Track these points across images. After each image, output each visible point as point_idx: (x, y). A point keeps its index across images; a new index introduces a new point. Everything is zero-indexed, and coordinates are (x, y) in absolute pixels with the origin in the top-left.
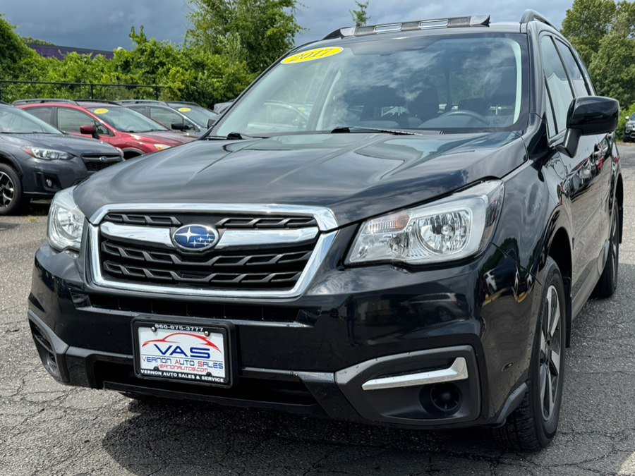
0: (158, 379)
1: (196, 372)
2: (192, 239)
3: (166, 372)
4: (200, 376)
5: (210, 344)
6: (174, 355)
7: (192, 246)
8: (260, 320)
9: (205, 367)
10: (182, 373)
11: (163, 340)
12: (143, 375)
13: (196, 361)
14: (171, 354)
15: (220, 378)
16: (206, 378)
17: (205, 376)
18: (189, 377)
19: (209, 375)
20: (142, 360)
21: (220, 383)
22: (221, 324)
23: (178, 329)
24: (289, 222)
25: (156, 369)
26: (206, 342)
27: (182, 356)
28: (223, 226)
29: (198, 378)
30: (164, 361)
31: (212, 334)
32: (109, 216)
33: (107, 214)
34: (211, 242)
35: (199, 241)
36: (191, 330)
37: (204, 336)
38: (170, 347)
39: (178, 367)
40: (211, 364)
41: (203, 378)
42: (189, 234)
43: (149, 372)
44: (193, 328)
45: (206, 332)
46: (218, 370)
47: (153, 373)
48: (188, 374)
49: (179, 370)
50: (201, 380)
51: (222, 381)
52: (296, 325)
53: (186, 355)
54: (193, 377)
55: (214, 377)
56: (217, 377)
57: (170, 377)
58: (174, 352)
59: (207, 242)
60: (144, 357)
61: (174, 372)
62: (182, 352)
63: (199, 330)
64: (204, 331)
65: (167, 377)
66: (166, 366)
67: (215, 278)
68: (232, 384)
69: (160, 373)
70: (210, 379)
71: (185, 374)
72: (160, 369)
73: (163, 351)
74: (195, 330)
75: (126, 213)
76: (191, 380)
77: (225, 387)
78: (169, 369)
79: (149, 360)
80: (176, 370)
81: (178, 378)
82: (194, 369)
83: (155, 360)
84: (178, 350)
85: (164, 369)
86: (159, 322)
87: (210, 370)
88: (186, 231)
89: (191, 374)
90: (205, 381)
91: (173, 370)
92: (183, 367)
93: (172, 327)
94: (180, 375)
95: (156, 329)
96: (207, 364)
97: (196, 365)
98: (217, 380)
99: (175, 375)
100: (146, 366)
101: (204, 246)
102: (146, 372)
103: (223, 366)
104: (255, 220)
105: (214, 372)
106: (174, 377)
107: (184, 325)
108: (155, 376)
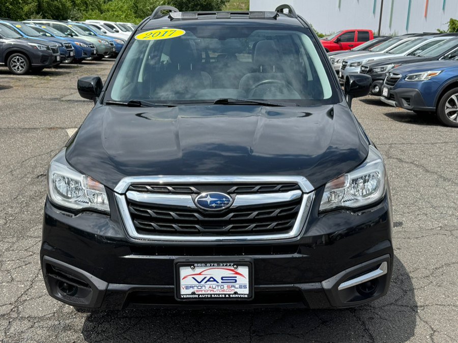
0: (195, 300)
1: (225, 293)
2: (212, 202)
3: (202, 295)
4: (229, 295)
5: (237, 273)
6: (208, 283)
7: (212, 207)
8: (270, 254)
9: (233, 288)
10: (214, 294)
11: (200, 274)
12: (184, 298)
13: (225, 286)
14: (206, 282)
15: (245, 294)
16: (234, 296)
17: (232, 294)
18: (220, 296)
19: (236, 293)
20: (181, 288)
21: (245, 298)
22: (246, 260)
23: (213, 266)
24: (282, 187)
25: (193, 293)
26: (234, 273)
27: (215, 283)
28: (234, 192)
29: (227, 296)
30: (200, 287)
31: (239, 267)
32: (133, 187)
33: (131, 185)
34: (227, 204)
35: (218, 204)
36: (223, 265)
37: (233, 269)
38: (205, 278)
39: (211, 291)
40: (237, 286)
41: (231, 296)
42: (209, 199)
43: (190, 296)
45: (235, 266)
46: (243, 289)
48: (219, 295)
49: (212, 293)
50: (230, 297)
51: (246, 296)
52: (296, 255)
53: (218, 282)
54: (223, 296)
55: (239, 294)
56: (242, 294)
57: (205, 298)
58: (208, 280)
59: (225, 204)
60: (183, 286)
61: (208, 294)
62: (215, 280)
63: (230, 265)
64: (233, 266)
65: (202, 298)
66: (202, 291)
67: (232, 228)
68: (253, 297)
69: (197, 296)
70: (237, 296)
71: (217, 294)
72: (196, 293)
73: (199, 281)
74: (226, 265)
75: (149, 184)
76: (222, 298)
77: (248, 300)
78: (203, 293)
79: (187, 288)
80: (209, 292)
81: (211, 298)
82: (224, 291)
83: (193, 287)
84: (212, 279)
85: (200, 293)
86: (198, 262)
87: (237, 290)
88: (206, 197)
89: (222, 294)
90: (233, 298)
91: (207, 293)
92: (215, 290)
93: (208, 265)
94: (213, 296)
95: (194, 267)
96: (234, 287)
97: (226, 288)
98: (242, 296)
99: (209, 296)
100: (184, 292)
101: (222, 207)
102: (185, 296)
103: (248, 287)
104: (258, 187)
105: (240, 291)
106: (208, 298)
107: (219, 263)
108: (193, 298)
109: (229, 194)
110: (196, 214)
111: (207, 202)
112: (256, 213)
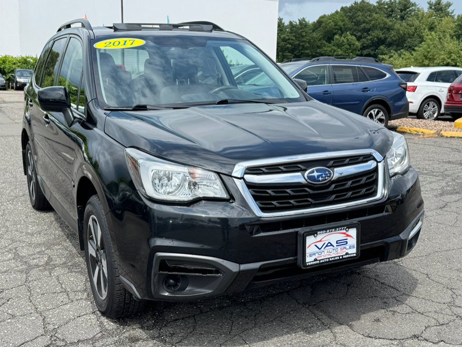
0: (317, 265)
1: (339, 255)
2: (318, 176)
3: (322, 260)
4: (342, 256)
5: (348, 236)
6: (327, 248)
7: (319, 181)
9: (345, 250)
10: (331, 258)
11: (320, 241)
12: (309, 266)
13: (339, 248)
14: (325, 248)
15: (354, 254)
16: (346, 256)
17: (345, 255)
18: (336, 258)
19: (347, 254)
20: (307, 257)
21: (354, 257)
22: (355, 222)
23: (332, 231)
24: (363, 159)
25: (316, 260)
26: (346, 235)
27: (332, 247)
28: (332, 166)
29: (341, 257)
30: (320, 253)
31: (350, 229)
32: (249, 170)
33: (247, 169)
34: (330, 176)
35: (323, 177)
37: (346, 232)
38: (324, 244)
39: (328, 255)
40: (348, 247)
41: (344, 257)
42: (316, 174)
43: (311, 263)
44: (340, 229)
45: (347, 229)
46: (352, 249)
47: (314, 263)
48: (335, 257)
49: (329, 257)
50: (343, 259)
51: (355, 255)
52: (384, 214)
53: (333, 246)
54: (338, 258)
55: (350, 254)
58: (327, 246)
60: (308, 255)
61: (327, 259)
62: (332, 245)
63: (344, 229)
65: (323, 263)
66: (321, 256)
68: (360, 255)
69: (319, 262)
70: (348, 256)
71: (333, 257)
72: (318, 259)
73: (320, 248)
76: (337, 260)
77: (356, 258)
78: (323, 258)
79: (311, 255)
80: (327, 257)
81: (329, 261)
82: (338, 253)
83: (314, 254)
85: (320, 258)
86: (320, 230)
87: (347, 251)
88: (313, 172)
89: (337, 257)
90: (345, 258)
92: (332, 254)
93: (328, 231)
94: (330, 259)
95: (317, 235)
96: (345, 248)
97: (339, 250)
98: (352, 255)
99: (328, 260)
100: (309, 260)
101: (326, 180)
102: (309, 264)
103: (355, 246)
104: (347, 160)
105: (350, 251)
106: (327, 262)
107: (335, 228)
108: (315, 264)
109: (329, 167)
110: (307, 189)
111: (314, 176)
112: (350, 182)
